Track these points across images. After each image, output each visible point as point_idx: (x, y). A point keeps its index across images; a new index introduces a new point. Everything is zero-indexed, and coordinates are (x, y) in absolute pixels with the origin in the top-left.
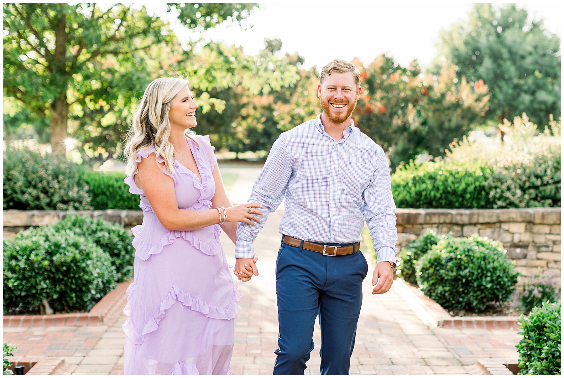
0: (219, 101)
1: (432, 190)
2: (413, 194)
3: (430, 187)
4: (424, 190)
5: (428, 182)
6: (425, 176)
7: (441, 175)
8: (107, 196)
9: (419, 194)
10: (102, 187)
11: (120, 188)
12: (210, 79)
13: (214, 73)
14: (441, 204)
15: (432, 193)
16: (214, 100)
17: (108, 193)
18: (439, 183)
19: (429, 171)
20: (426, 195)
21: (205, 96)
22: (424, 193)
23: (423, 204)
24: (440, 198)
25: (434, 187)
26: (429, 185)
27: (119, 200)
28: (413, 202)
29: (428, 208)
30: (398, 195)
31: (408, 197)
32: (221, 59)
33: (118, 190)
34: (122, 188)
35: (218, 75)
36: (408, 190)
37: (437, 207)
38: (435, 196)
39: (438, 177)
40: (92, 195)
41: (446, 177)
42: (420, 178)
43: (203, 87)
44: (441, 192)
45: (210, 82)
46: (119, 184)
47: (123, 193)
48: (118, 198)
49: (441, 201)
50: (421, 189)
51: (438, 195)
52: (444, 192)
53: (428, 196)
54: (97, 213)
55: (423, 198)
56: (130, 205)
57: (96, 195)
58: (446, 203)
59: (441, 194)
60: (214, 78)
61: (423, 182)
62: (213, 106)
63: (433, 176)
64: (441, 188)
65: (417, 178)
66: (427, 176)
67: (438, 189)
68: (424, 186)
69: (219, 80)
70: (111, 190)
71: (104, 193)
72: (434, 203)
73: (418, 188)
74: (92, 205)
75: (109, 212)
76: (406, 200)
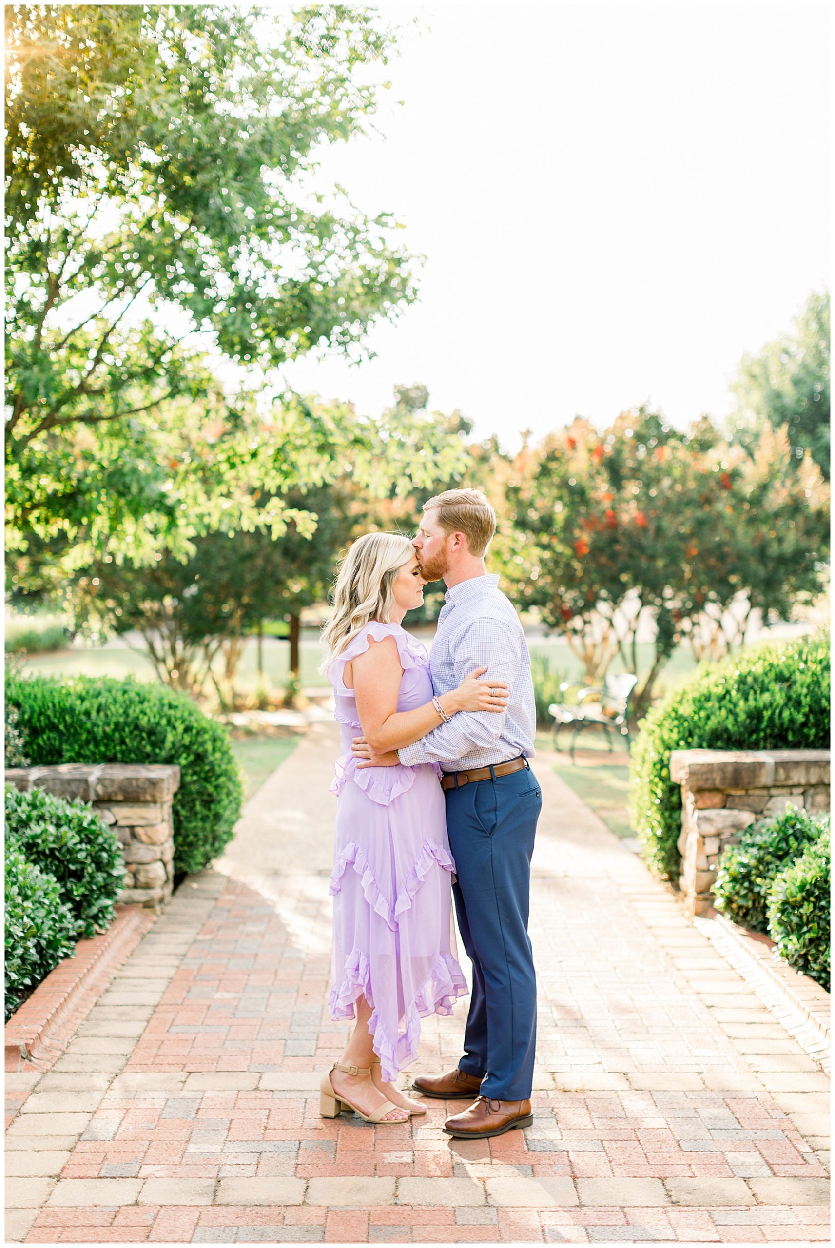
0: (304, 513)
1: (786, 705)
2: (742, 717)
3: (780, 699)
4: (765, 708)
5: (776, 687)
6: (766, 674)
7: (802, 672)
8: (61, 733)
9: (755, 715)
10: (50, 713)
11: (87, 713)
12: (285, 467)
13: (293, 456)
14: (807, 736)
15: (786, 714)
16: (294, 513)
17: (62, 727)
18: (800, 689)
19: (775, 663)
20: (771, 718)
21: (275, 504)
22: (767, 714)
23: (765, 739)
24: (804, 725)
25: (789, 698)
26: (777, 694)
27: (88, 743)
28: (741, 734)
29: (775, 747)
30: (708, 718)
31: (730, 724)
32: (308, 425)
33: (83, 718)
34: (94, 714)
35: (301, 459)
36: (731, 706)
37: (795, 746)
38: (792, 720)
39: (798, 676)
40: (26, 731)
41: (814, 674)
42: (755, 679)
43: (271, 486)
44: (806, 709)
45: (286, 475)
46: (87, 704)
47: (95, 725)
48: (84, 736)
49: (806, 730)
50: (761, 704)
51: (800, 718)
52: (811, 710)
53: (777, 721)
54: (36, 773)
55: (764, 725)
56: (110, 754)
57: (35, 732)
58: (816, 735)
59: (806, 715)
60: (293, 465)
61: (764, 689)
62: (291, 524)
63: (787, 674)
64: (806, 701)
65: (750, 680)
66: (772, 675)
67: (798, 704)
68: (766, 697)
69: (303, 470)
70: (68, 718)
71: (53, 727)
72: (790, 737)
73: (752, 703)
74: (27, 755)
75: (65, 769)
76: (726, 730)
